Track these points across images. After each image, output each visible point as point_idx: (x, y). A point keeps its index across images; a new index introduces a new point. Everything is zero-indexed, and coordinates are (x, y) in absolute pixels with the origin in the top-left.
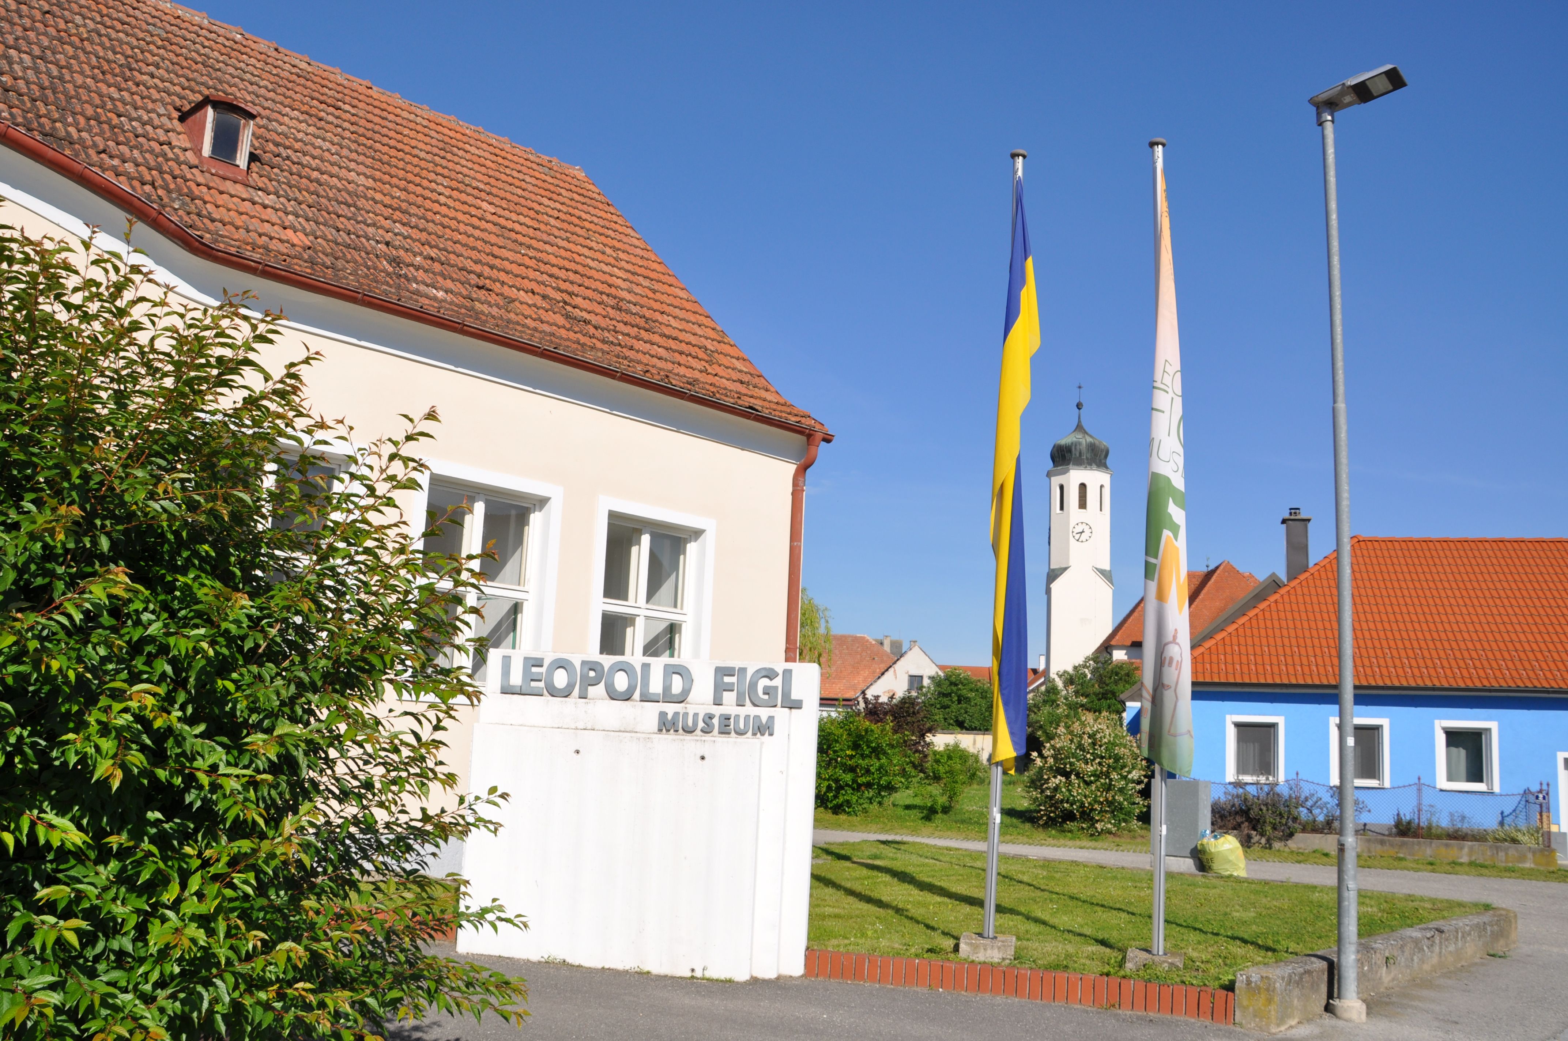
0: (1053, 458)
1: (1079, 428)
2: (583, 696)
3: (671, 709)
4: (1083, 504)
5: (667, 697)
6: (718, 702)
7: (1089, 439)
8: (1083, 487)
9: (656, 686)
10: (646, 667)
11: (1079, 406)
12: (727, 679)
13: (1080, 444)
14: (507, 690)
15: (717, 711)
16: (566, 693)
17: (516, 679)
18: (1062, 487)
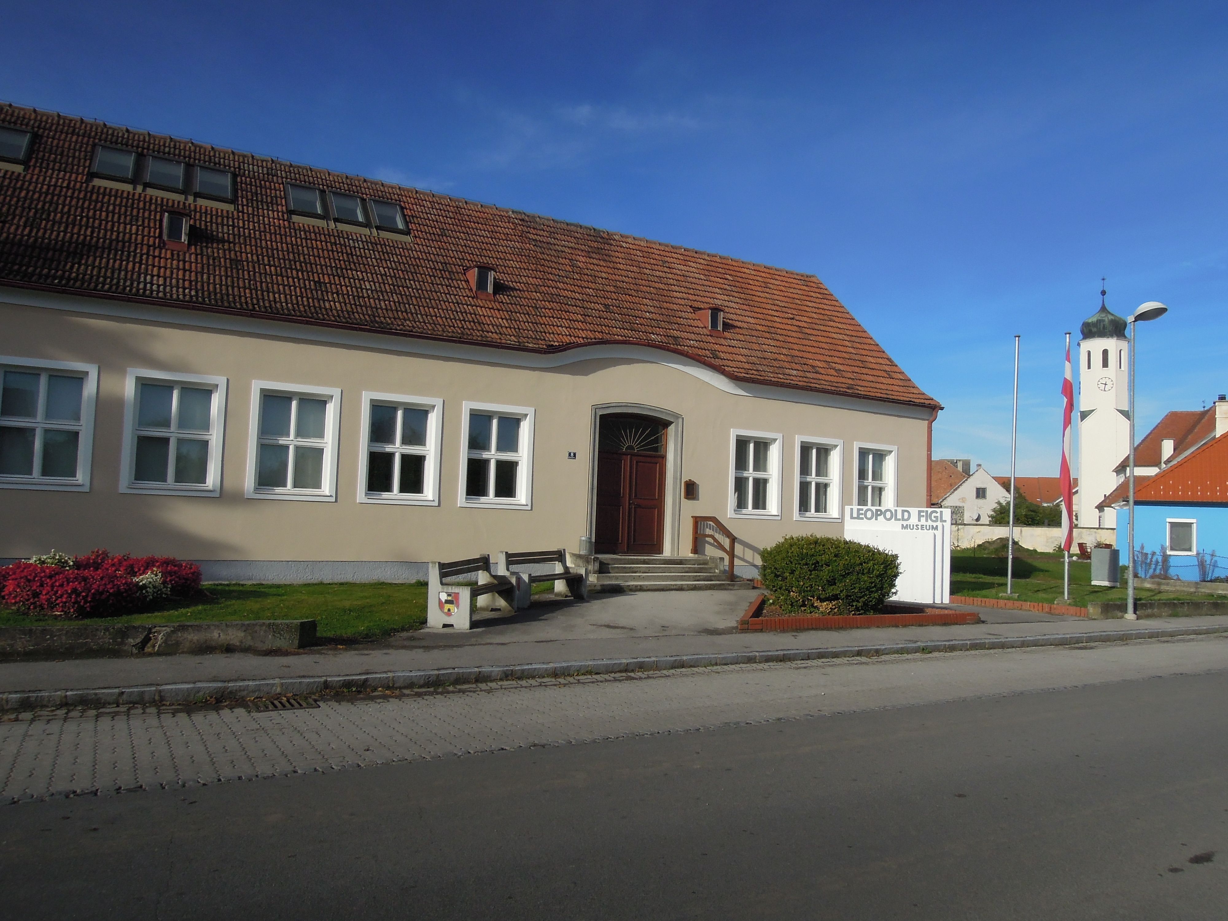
0: (1082, 332)
1: (1104, 309)
2: (876, 519)
3: (905, 523)
4: (1105, 364)
5: (903, 519)
6: (919, 520)
7: (1110, 317)
8: (1105, 353)
9: (899, 516)
10: (896, 511)
11: (1103, 293)
12: (922, 514)
13: (1104, 321)
14: (852, 517)
15: (920, 524)
16: (870, 519)
17: (855, 515)
18: (1089, 353)
